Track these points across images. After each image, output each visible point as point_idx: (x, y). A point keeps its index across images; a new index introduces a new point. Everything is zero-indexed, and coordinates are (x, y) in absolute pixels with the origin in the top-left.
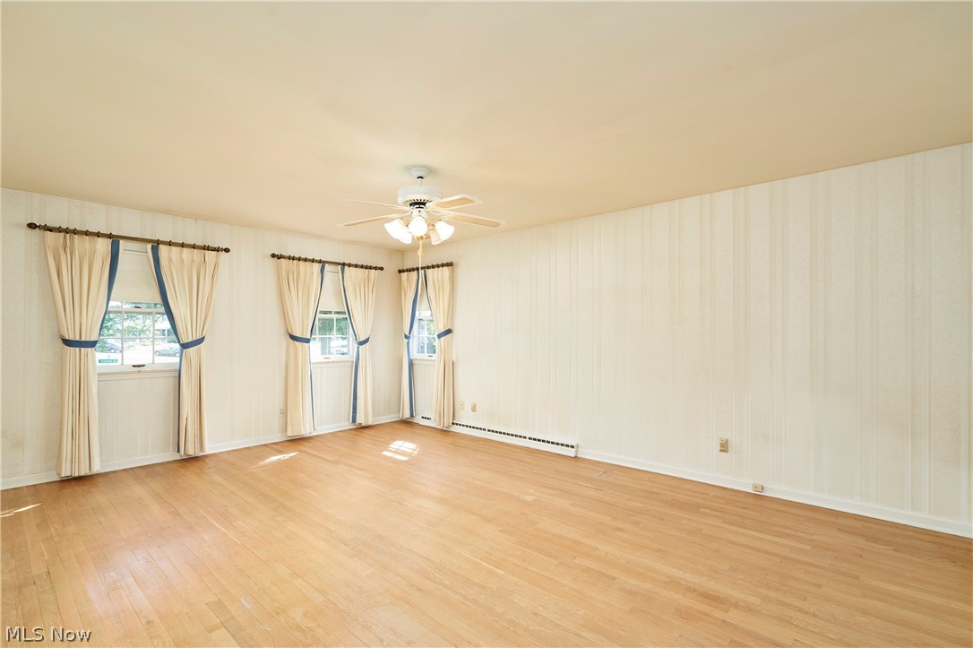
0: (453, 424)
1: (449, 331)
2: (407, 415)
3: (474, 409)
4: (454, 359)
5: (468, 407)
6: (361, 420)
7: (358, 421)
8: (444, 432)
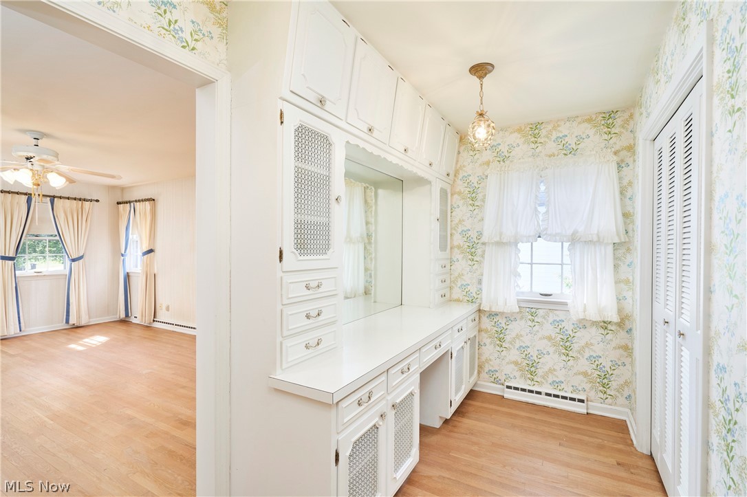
0: (154, 321)
1: (151, 251)
2: (123, 315)
3: (168, 309)
4: (156, 272)
5: (164, 308)
6: (73, 320)
7: (71, 322)
8: (148, 327)
